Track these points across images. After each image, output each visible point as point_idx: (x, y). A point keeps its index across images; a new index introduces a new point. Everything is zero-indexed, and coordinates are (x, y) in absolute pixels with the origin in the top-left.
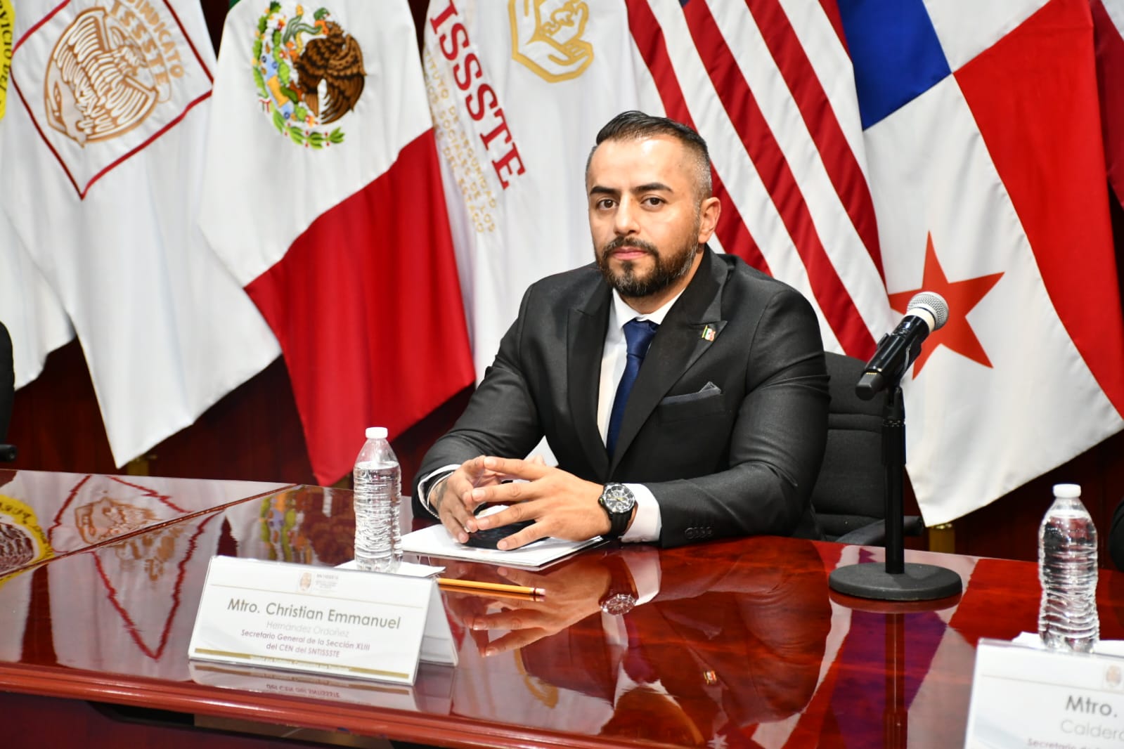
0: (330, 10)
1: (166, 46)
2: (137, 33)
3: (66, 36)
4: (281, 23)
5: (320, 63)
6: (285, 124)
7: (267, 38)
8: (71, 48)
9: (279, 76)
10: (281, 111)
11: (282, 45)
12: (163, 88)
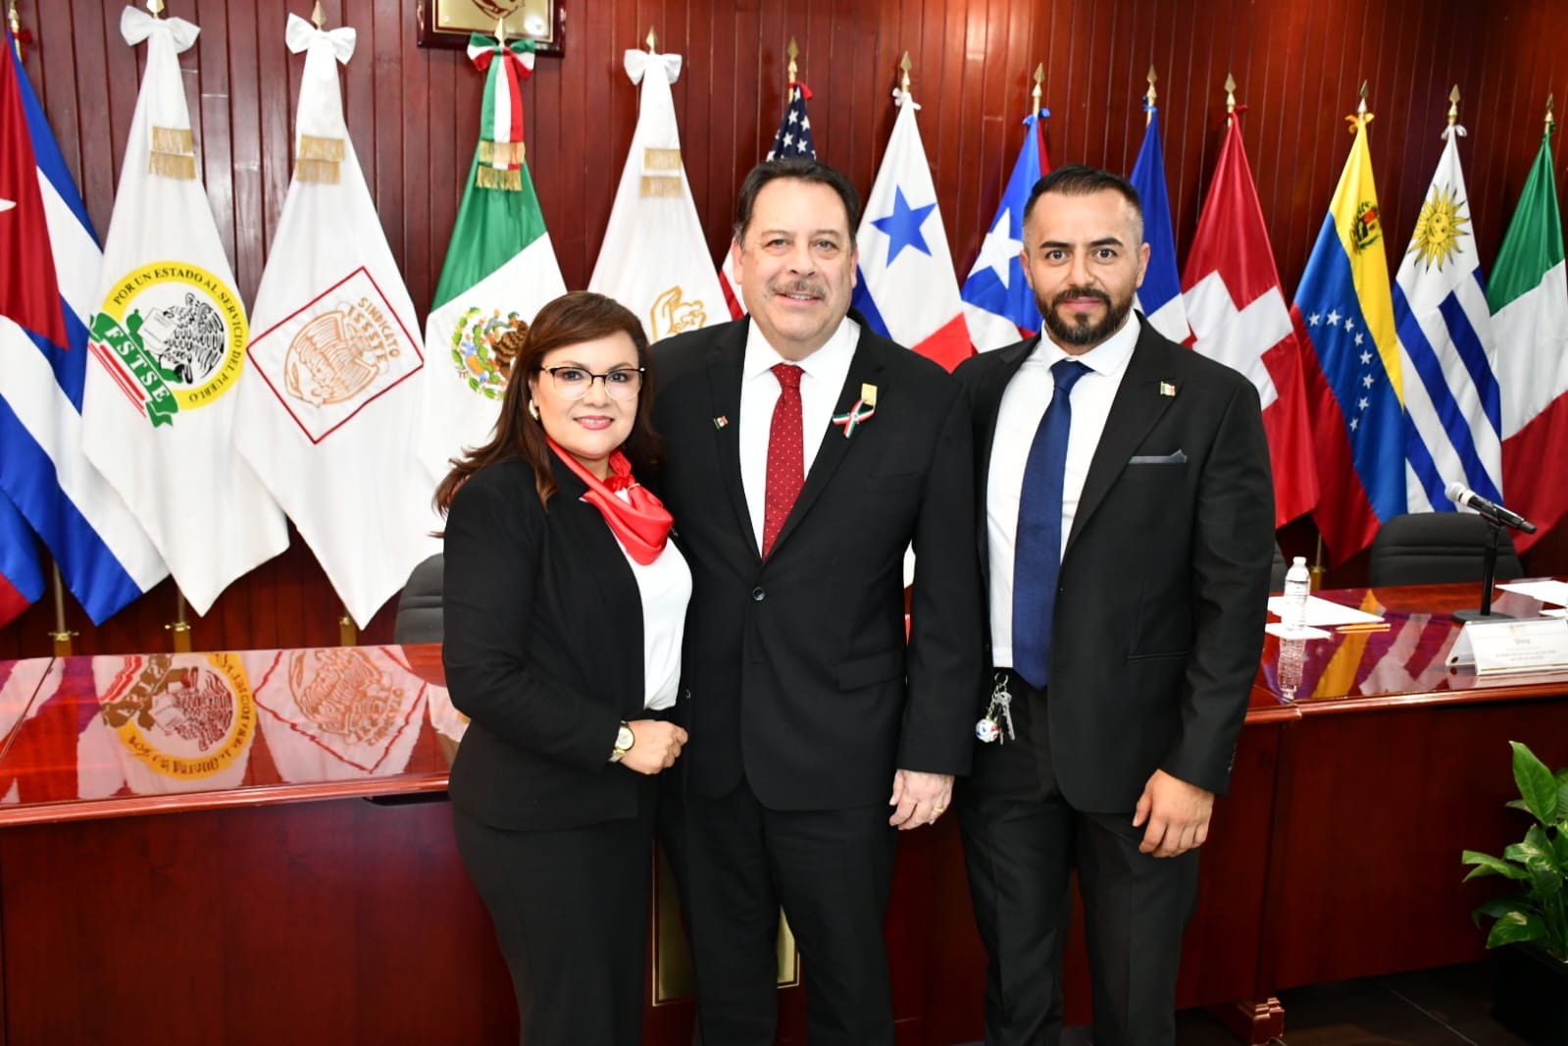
1: (387, 337)
2: (365, 328)
3: (306, 330)
4: (482, 322)
5: (512, 346)
6: (481, 386)
7: (468, 330)
8: (310, 339)
9: (479, 355)
10: (478, 378)
11: (483, 336)
12: (382, 364)
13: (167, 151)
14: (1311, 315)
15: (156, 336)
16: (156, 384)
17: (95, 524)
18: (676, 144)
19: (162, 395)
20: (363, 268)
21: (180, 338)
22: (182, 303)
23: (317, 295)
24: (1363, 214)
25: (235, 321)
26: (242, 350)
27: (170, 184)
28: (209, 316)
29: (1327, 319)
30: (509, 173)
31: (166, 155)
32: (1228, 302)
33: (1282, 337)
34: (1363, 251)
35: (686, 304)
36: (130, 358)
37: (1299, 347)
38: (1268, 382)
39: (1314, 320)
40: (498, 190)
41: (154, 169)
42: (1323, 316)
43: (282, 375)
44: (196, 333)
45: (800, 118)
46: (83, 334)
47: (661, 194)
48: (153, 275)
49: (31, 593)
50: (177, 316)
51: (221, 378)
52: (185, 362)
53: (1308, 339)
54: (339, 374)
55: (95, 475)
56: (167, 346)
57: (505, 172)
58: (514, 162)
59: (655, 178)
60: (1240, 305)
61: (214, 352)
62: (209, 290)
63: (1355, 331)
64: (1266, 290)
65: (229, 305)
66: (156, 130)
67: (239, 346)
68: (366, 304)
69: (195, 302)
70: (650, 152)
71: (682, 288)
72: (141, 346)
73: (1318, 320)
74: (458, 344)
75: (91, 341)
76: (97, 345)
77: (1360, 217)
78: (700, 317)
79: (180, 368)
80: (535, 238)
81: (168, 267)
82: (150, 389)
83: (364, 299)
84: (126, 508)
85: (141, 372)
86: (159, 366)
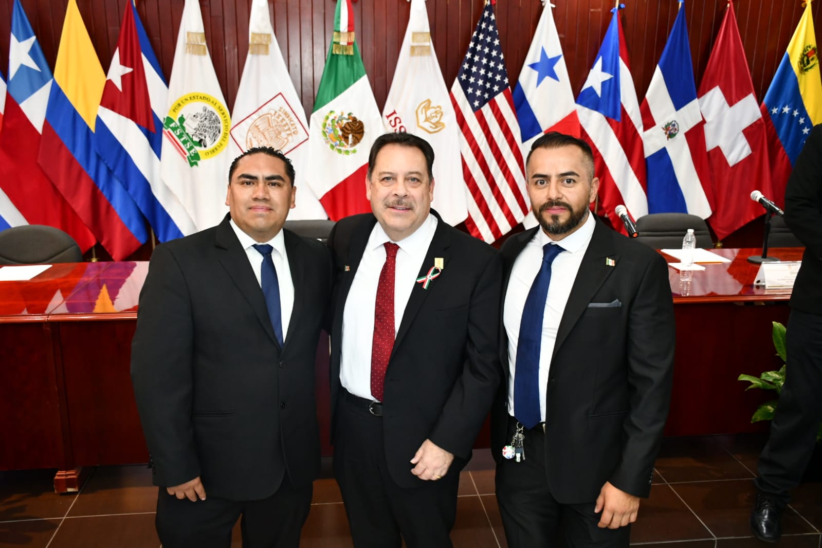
0: (352, 112)
1: (292, 125)
2: (282, 121)
3: (255, 123)
4: (335, 117)
5: (349, 129)
6: (335, 148)
7: (329, 122)
8: (257, 127)
9: (334, 133)
10: (334, 144)
11: (336, 124)
12: (290, 138)
13: (193, 43)
14: (773, 108)
15: (191, 126)
16: (191, 148)
17: (168, 210)
18: (428, 30)
19: (194, 153)
20: (280, 93)
21: (201, 127)
22: (201, 111)
23: (259, 107)
24: (807, 52)
25: (225, 119)
26: (228, 132)
27: (196, 58)
28: (214, 117)
29: (782, 110)
30: (348, 47)
31: (193, 45)
32: (724, 102)
33: (755, 121)
34: (806, 72)
35: (433, 107)
36: (180, 136)
37: (764, 126)
38: (746, 144)
39: (775, 111)
40: (343, 55)
41: (188, 51)
42: (780, 108)
43: (245, 143)
44: (208, 125)
45: (490, 14)
46: (161, 125)
47: (421, 54)
48: (189, 99)
49: (142, 240)
50: (199, 117)
51: (219, 145)
52: (203, 138)
53: (771, 121)
54: (270, 143)
55: (167, 189)
56: (195, 131)
57: (346, 46)
58: (350, 41)
59: (417, 47)
60: (731, 103)
61: (216, 133)
62: (213, 105)
63: (799, 117)
64: (746, 95)
65: (222, 112)
66: (188, 33)
67: (227, 130)
68: (282, 110)
69: (207, 111)
70: (415, 34)
71: (431, 100)
72: (184, 130)
73: (777, 111)
74: (325, 128)
75: (164, 129)
76: (166, 131)
77: (805, 53)
78: (440, 114)
79: (201, 140)
80: (360, 77)
81: (195, 95)
82: (189, 150)
83: (281, 108)
84: (179, 203)
85: (185, 142)
86: (192, 140)
